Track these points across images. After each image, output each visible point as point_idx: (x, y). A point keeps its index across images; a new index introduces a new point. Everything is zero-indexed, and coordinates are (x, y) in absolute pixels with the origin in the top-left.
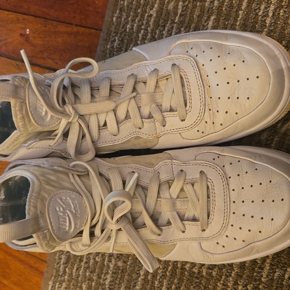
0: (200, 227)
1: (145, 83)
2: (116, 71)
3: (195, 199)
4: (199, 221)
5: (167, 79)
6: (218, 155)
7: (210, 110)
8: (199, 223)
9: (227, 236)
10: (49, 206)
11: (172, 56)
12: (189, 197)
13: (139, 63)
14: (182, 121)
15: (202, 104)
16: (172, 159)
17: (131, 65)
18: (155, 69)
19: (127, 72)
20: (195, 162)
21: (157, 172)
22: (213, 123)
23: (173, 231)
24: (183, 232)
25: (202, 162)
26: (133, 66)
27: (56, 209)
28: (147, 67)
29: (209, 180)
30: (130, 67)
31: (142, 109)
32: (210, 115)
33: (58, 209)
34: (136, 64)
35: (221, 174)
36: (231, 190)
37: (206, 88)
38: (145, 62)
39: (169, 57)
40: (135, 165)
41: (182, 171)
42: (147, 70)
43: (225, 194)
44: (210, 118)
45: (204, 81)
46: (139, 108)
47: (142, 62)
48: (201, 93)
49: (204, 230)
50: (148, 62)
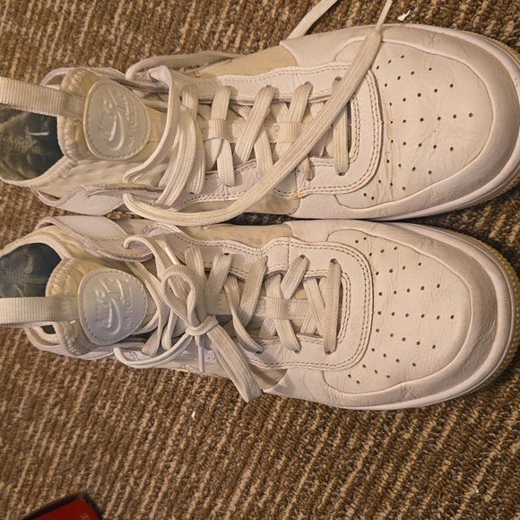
0: (323, 347)
1: (288, 104)
2: (243, 77)
3: (318, 302)
4: (322, 337)
5: (325, 102)
6: (365, 236)
7: (388, 161)
8: (321, 340)
9: (364, 366)
10: (84, 287)
11: (338, 64)
12: (310, 299)
13: (283, 69)
14: (341, 174)
15: (376, 150)
16: (290, 236)
17: (269, 71)
18: (307, 83)
19: (260, 81)
20: (326, 243)
21: (264, 256)
22: (391, 184)
23: (281, 350)
24: (296, 351)
25: (337, 245)
26: (271, 72)
27: (95, 293)
28: (294, 76)
29: (344, 275)
30: (267, 74)
31: (277, 148)
32: (387, 171)
33: (97, 293)
34: (277, 70)
35: (363, 266)
36: (376, 294)
37: (385, 125)
38: (294, 68)
39: (332, 64)
40: (231, 242)
41: (302, 257)
42: (294, 82)
43: (367, 300)
44: (387, 176)
45: (384, 113)
46: (272, 146)
47: (289, 68)
48: (376, 131)
49: (329, 353)
50: (297, 68)
